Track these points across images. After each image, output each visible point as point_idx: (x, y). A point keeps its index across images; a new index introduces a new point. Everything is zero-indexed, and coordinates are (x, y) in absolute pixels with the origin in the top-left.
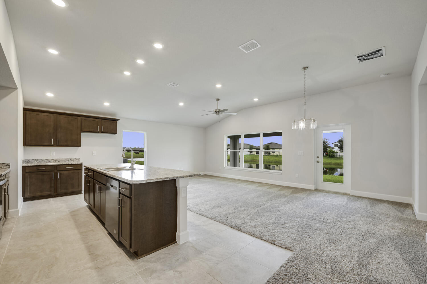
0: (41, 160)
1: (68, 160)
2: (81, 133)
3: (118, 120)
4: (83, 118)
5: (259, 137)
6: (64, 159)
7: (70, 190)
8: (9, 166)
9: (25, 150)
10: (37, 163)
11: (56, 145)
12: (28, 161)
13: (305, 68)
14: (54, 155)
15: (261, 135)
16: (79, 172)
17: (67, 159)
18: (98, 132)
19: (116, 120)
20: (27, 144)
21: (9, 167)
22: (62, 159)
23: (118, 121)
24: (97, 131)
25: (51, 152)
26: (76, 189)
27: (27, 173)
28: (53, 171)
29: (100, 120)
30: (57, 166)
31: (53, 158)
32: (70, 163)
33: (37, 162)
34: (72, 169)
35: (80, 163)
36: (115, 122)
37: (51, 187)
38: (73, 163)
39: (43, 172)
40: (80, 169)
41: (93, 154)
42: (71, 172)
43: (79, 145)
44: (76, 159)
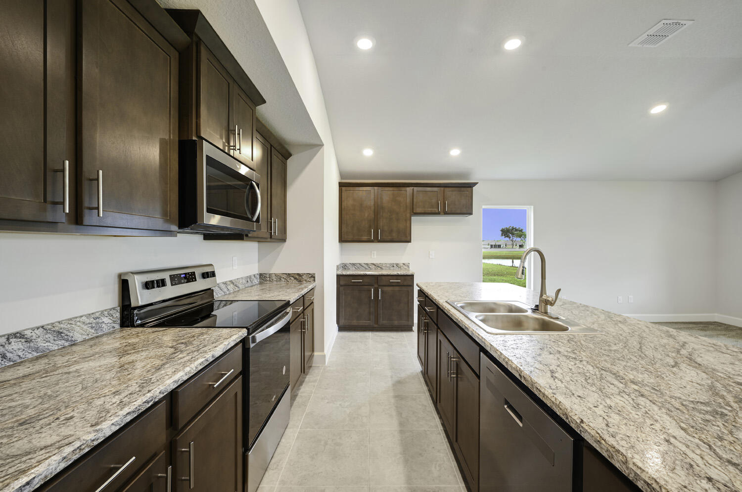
0: (360, 264)
1: (393, 266)
2: (412, 217)
3: (475, 184)
4: (415, 189)
6: (388, 264)
7: (396, 323)
8: (314, 277)
9: (342, 249)
10: (355, 271)
11: (377, 240)
12: (344, 266)
14: (375, 257)
16: (408, 291)
17: (391, 264)
18: (438, 214)
19: (470, 186)
20: (343, 240)
21: (314, 280)
22: (386, 264)
23: (474, 188)
24: (437, 211)
25: (371, 252)
26: (404, 322)
27: (342, 286)
28: (372, 286)
29: (442, 189)
30: (378, 278)
31: (374, 262)
32: (395, 273)
33: (354, 269)
34: (398, 285)
35: (409, 273)
36: (469, 189)
37: (370, 313)
38: (400, 273)
39: (360, 286)
40: (410, 284)
41: (431, 257)
42: (397, 289)
43: (408, 240)
44: (404, 264)
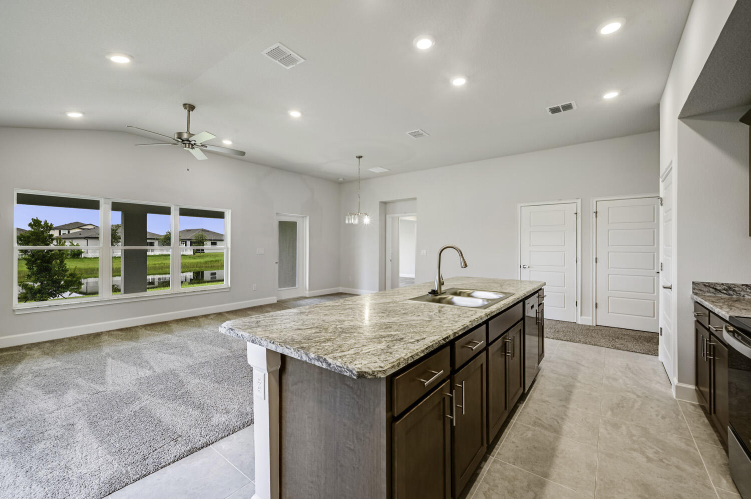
5: (169, 214)
13: (360, 157)
15: (175, 212)
